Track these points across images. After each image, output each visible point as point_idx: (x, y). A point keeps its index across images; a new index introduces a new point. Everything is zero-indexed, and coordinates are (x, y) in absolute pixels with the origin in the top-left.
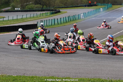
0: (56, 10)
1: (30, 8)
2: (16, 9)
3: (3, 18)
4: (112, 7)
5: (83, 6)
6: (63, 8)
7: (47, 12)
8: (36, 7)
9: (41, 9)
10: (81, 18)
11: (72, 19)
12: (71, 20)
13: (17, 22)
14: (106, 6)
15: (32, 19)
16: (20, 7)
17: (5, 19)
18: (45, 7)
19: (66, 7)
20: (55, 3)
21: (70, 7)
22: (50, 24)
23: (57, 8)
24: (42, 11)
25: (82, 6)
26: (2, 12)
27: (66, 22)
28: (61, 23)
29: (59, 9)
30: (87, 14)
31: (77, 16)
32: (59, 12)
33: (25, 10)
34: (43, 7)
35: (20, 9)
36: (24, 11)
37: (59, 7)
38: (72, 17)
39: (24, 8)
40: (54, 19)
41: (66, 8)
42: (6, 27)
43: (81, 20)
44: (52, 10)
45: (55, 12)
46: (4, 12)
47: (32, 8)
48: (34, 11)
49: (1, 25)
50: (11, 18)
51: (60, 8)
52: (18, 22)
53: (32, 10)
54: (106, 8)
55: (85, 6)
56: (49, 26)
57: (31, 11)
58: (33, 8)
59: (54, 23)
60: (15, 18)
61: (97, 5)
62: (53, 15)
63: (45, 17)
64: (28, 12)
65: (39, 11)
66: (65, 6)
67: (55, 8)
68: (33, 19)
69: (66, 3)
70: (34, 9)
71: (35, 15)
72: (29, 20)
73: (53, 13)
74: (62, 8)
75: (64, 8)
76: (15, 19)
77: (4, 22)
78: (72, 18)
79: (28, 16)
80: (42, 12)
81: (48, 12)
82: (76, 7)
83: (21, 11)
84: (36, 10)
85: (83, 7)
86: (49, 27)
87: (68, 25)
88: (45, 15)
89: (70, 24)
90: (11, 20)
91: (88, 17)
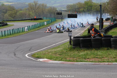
6: (11, 21)
10: (25, 31)
12: (15, 33)
14: (50, 20)
20: (4, 17)
21: (17, 21)
25: (28, 20)
27: (10, 34)
28: (5, 36)
31: (21, 29)
32: (7, 25)
41: (14, 21)
43: (25, 33)
45: (2, 24)
51: (8, 21)
54: (50, 22)
55: (32, 20)
61: (42, 19)
62: (0, 28)
66: (13, 19)
67: (3, 21)
69: (15, 16)
74: (9, 21)
75: (12, 21)
78: (16, 31)
85: (30, 21)
87: (12, 37)
89: (14, 36)
91: (32, 30)
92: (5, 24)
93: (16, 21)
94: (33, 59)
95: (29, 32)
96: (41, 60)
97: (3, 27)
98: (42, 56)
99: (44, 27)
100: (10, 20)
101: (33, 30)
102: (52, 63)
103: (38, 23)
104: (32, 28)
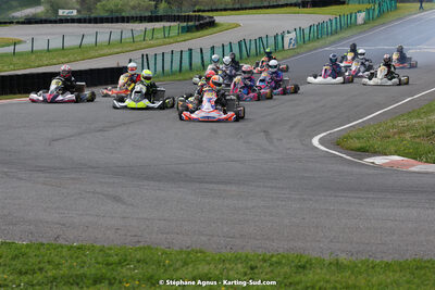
0: (200, 18)
1: (112, 12)
2: (61, 12)
3: (15, 44)
4: (396, 8)
5: (295, 5)
6: (225, 10)
7: (167, 24)
8: (134, 8)
9: (148, 14)
10: (286, 47)
11: (253, 51)
12: (248, 56)
13: (63, 60)
14: (377, 6)
15: (116, 50)
16: (78, 7)
17: (19, 48)
18: (163, 5)
19: (237, 6)
21: (250, 8)
22: (176, 66)
23: (204, 11)
24: (151, 19)
25: (291, 5)
26: (11, 23)
29: (210, 14)
30: (307, 32)
31: (271, 41)
32: (212, 24)
33: (93, 16)
34: (156, 7)
35: (75, 12)
36: (90, 21)
37: (214, 8)
38: (253, 42)
39: (89, 9)
40: (190, 50)
41: (238, 9)
42: (18, 75)
43: (284, 54)
44: (187, 19)
45: (197, 23)
46: (18, 23)
47: (117, 11)
48: (123, 21)
49: (6, 68)
50: (40, 45)
51: (217, 10)
52: (66, 59)
53: (117, 18)
54: (377, 12)
55: (304, 5)
56: (173, 73)
57: (112, 22)
58: (121, 10)
59: (191, 64)
60: (56, 44)
61: (343, 3)
62: (189, 35)
63: (159, 41)
64: (102, 22)
65: (141, 19)
67: (199, 11)
68: (119, 50)
70: (123, 14)
71: (127, 35)
72: (106, 51)
73: (188, 30)
74: (221, 10)
75: (229, 12)
76: (56, 50)
77: (15, 60)
78: (253, 46)
79: (103, 38)
80: (150, 26)
81: (172, 24)
82: (274, 7)
83: (79, 21)
84: (133, 18)
85: (297, 9)
86: (171, 78)
88: (160, 35)
90: (41, 51)
91: (310, 45)
92: (208, 20)
93: (246, 9)
94: (344, 156)
95: (302, 50)
96: (379, 160)
97: (199, 34)
98: (377, 143)
99: (354, 31)
100: (222, 7)
101: (316, 44)
102: (427, 173)
103: (332, 17)
104: (312, 35)
